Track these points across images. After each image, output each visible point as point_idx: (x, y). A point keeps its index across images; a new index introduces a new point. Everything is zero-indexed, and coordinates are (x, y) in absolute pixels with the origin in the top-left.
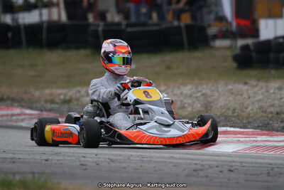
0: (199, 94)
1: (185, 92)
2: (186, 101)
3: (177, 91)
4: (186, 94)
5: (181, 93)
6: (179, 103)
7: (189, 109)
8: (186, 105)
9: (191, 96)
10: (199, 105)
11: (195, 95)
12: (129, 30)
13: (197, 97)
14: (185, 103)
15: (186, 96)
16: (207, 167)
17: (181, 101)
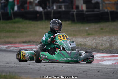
0: (109, 40)
1: (104, 39)
2: (103, 43)
3: (101, 39)
4: (104, 40)
5: (102, 40)
6: (101, 43)
7: (104, 46)
8: (103, 45)
9: (106, 41)
10: (108, 45)
11: (107, 40)
12: (87, 13)
13: (108, 41)
14: (103, 44)
15: (104, 41)
16: (90, 70)
17: (102, 43)
